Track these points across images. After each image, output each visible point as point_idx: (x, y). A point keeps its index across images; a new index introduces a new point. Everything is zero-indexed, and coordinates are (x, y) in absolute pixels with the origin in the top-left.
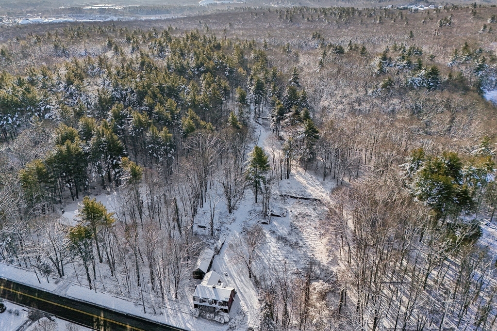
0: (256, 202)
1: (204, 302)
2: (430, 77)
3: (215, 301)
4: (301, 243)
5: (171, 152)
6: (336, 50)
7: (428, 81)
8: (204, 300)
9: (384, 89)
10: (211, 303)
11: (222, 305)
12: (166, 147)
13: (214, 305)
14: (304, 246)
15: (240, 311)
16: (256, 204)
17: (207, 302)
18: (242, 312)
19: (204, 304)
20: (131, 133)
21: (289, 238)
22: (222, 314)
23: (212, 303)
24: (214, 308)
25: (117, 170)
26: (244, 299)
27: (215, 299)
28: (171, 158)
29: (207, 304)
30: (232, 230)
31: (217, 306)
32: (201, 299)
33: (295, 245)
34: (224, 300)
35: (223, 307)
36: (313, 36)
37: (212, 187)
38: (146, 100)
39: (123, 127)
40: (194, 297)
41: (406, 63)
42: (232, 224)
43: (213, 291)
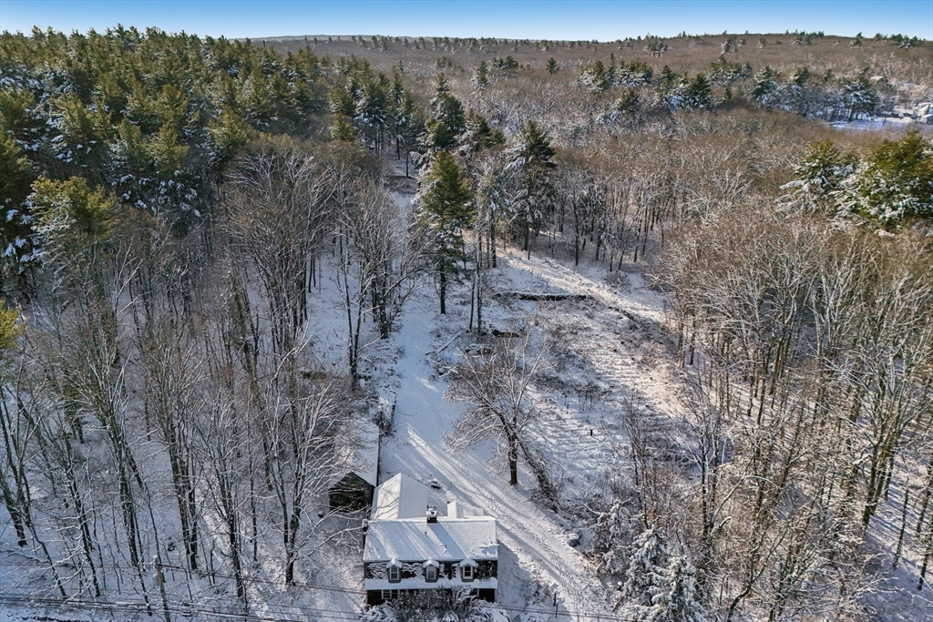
0: (443, 311)
1: (407, 575)
2: (696, 94)
3: (449, 568)
4: (603, 386)
5: (189, 197)
6: (501, 66)
7: (695, 101)
8: (409, 568)
9: (624, 112)
10: (431, 576)
11: (476, 576)
12: (171, 182)
13: (444, 582)
14: (614, 390)
15: (533, 588)
16: (443, 316)
17: (419, 572)
18: (541, 591)
19: (406, 584)
20: (60, 156)
21: (563, 377)
22: (484, 610)
23: (439, 576)
24: (449, 591)
25: (20, 242)
26: (528, 550)
27: (447, 557)
28: (190, 213)
29: (418, 582)
30: (404, 374)
31: (456, 582)
32: (394, 568)
33: (591, 392)
34: (482, 556)
35: (478, 584)
36: (439, 64)
37: (313, 290)
38: (100, 87)
39: (35, 147)
40: (367, 564)
41: (643, 77)
42: (399, 361)
43: (431, 534)
